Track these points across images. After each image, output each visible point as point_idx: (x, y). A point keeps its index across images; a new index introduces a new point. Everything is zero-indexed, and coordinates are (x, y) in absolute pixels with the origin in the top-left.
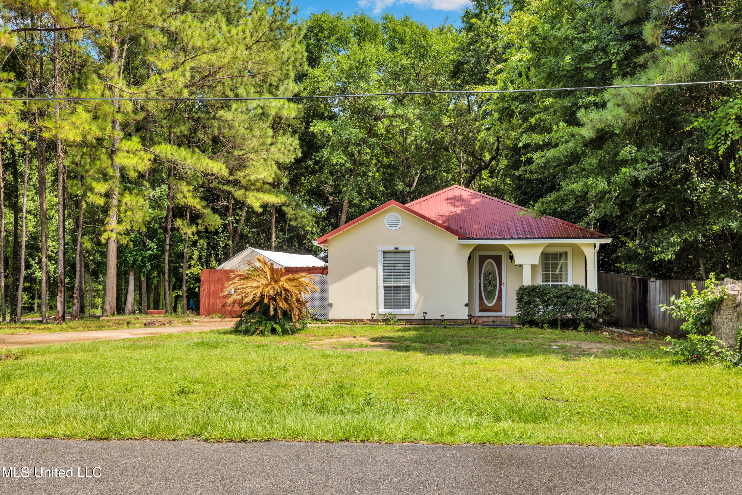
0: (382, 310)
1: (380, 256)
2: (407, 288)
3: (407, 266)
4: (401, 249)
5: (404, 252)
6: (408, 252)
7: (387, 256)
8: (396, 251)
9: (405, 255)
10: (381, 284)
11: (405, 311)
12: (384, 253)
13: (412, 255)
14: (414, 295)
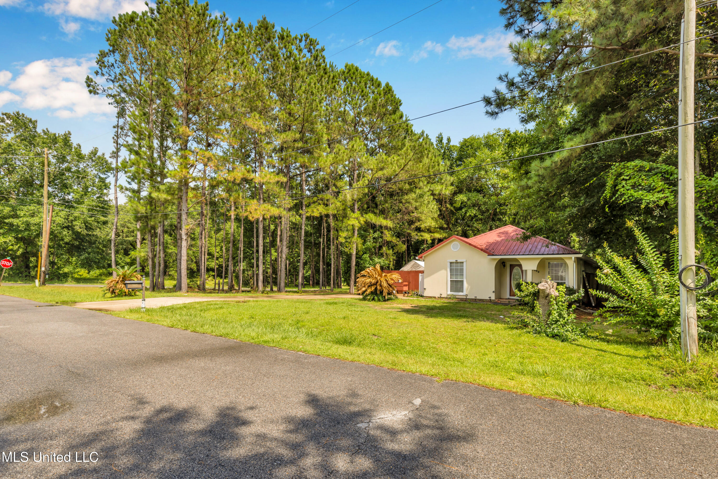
0: (449, 293)
1: (449, 264)
2: (462, 282)
3: (462, 270)
4: (459, 261)
5: (460, 263)
6: (463, 263)
7: (452, 264)
8: (457, 262)
9: (461, 264)
10: (449, 279)
11: (461, 294)
12: (451, 263)
13: (465, 264)
14: (465, 285)
